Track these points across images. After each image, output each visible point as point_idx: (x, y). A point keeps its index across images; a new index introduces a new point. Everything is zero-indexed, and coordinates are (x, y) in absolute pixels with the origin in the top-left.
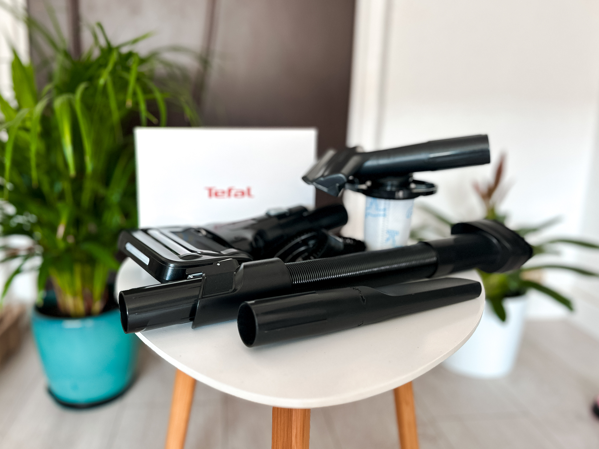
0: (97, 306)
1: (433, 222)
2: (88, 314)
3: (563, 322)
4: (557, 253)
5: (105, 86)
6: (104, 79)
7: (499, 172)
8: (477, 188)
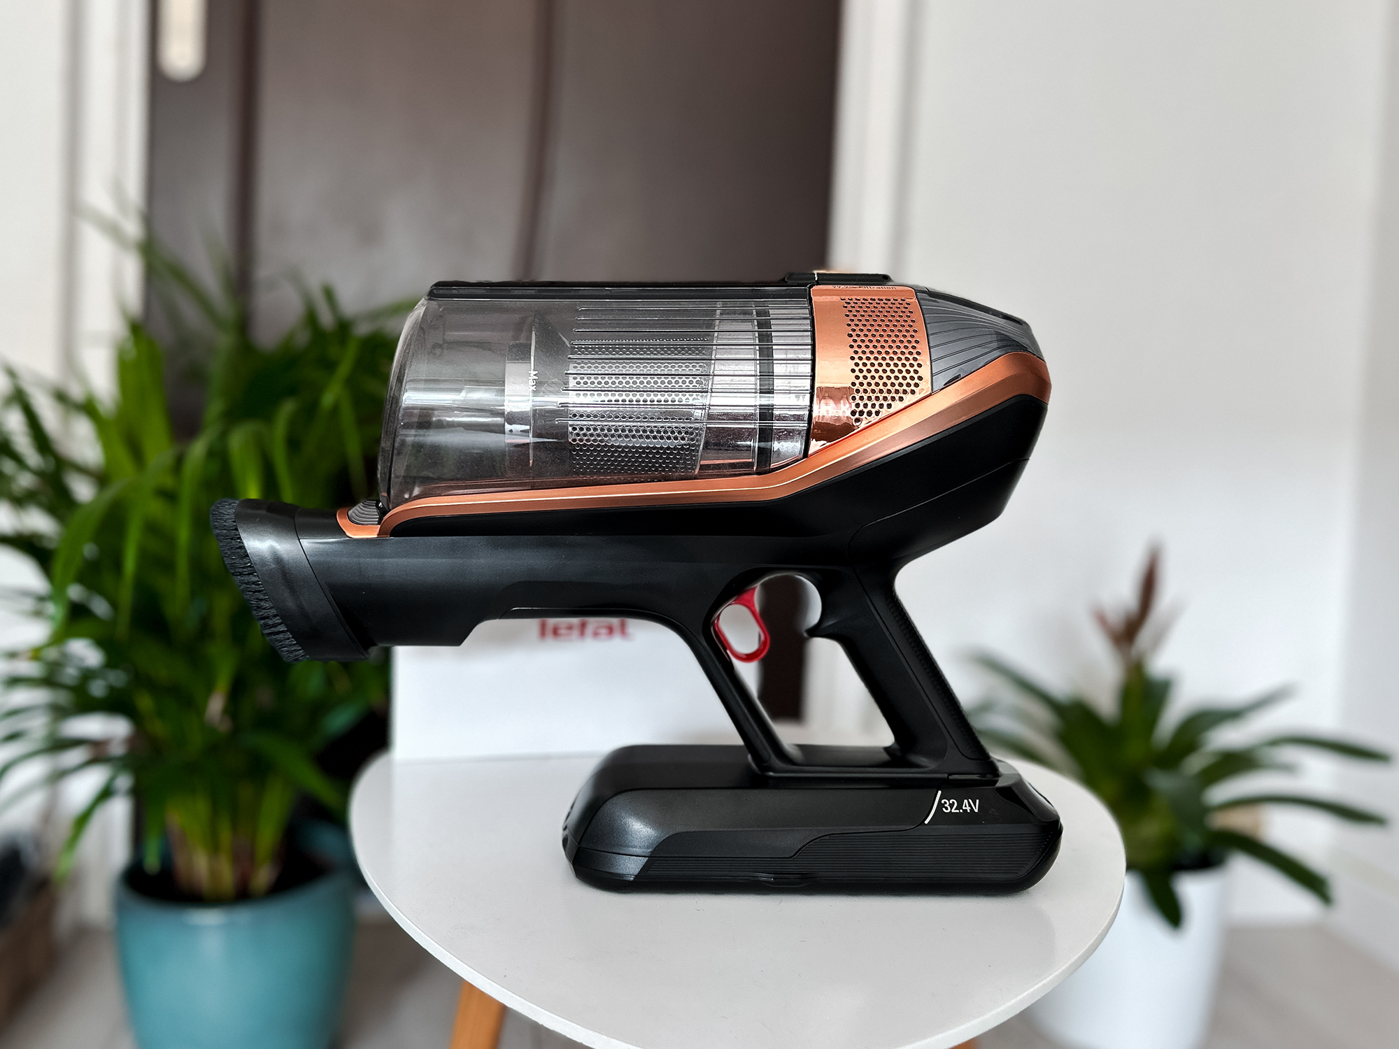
0: (263, 876)
1: (1009, 696)
2: (241, 895)
3: (1316, 930)
4: (1288, 769)
5: (335, 410)
6: (332, 394)
7: (1149, 585)
8: (1101, 619)
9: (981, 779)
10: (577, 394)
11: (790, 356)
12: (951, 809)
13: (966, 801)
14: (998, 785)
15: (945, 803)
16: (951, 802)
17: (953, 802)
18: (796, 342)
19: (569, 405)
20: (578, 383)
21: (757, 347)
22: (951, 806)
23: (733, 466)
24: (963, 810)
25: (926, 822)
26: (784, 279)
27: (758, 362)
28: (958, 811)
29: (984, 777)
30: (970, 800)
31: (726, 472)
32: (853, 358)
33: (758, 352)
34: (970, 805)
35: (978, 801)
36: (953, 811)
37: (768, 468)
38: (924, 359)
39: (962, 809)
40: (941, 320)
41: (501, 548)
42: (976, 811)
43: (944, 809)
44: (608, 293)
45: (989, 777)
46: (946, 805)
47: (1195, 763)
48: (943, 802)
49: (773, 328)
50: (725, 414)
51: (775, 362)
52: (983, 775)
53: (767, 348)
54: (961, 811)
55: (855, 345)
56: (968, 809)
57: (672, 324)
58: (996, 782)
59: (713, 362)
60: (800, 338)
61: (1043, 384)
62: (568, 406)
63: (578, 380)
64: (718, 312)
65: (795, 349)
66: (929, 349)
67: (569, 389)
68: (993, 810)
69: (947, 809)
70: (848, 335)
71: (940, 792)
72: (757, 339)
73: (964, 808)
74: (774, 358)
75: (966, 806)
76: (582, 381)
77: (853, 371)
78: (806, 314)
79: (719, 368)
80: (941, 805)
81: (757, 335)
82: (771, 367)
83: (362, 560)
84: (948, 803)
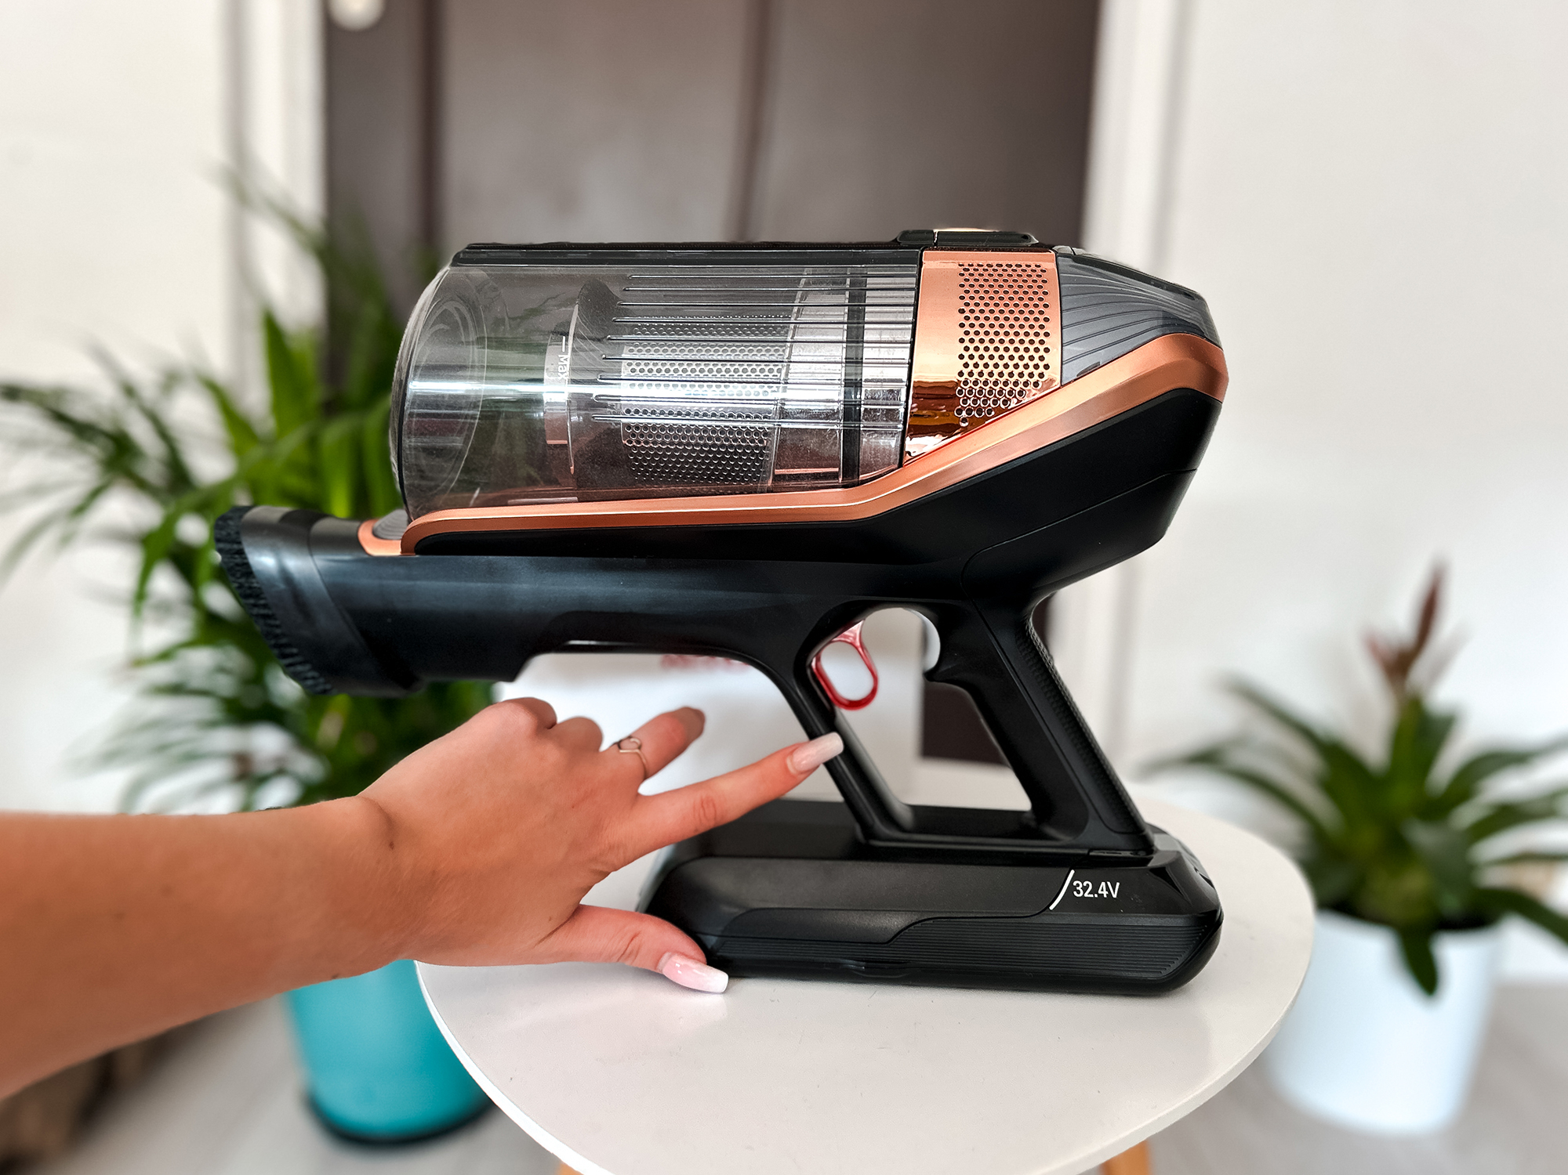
7: (1429, 611)
8: (1373, 647)
9: (1132, 856)
10: (631, 385)
11: (886, 337)
12: (1084, 893)
13: (1103, 884)
14: (1151, 864)
15: (1078, 885)
16: (1085, 884)
17: (1088, 885)
18: (894, 319)
19: (621, 398)
20: (633, 371)
21: (845, 326)
22: (1085, 889)
23: (816, 476)
24: (1099, 895)
25: (1052, 908)
26: (896, 239)
27: (845, 345)
28: (1092, 896)
29: (1137, 854)
30: (1109, 883)
31: (804, 483)
32: (962, 341)
33: (846, 332)
34: (1108, 889)
35: (1118, 884)
36: (1086, 895)
37: (856, 480)
38: (1053, 342)
39: (1097, 893)
40: (1082, 292)
41: (547, 571)
42: (1115, 896)
43: (1075, 893)
44: (671, 256)
45: (1142, 854)
46: (1078, 888)
47: (1467, 815)
48: (1075, 883)
49: (868, 301)
50: (802, 411)
51: (865, 345)
52: (1135, 851)
53: (858, 328)
54: (1096, 896)
55: (967, 323)
56: (1105, 893)
57: (743, 296)
58: (1149, 860)
59: (789, 344)
60: (900, 315)
61: (1214, 375)
62: (620, 400)
63: (633, 367)
64: (803, 281)
65: (893, 329)
66: (1062, 329)
67: (622, 377)
68: (1136, 896)
69: (1078, 892)
70: (959, 311)
71: (1072, 872)
72: (846, 315)
73: (1100, 892)
74: (865, 339)
75: (1102, 890)
76: (638, 369)
77: (961, 357)
78: (912, 284)
79: (798, 352)
80: (1072, 888)
81: (847, 310)
82: (860, 352)
83: (385, 582)
84: (1081, 886)
